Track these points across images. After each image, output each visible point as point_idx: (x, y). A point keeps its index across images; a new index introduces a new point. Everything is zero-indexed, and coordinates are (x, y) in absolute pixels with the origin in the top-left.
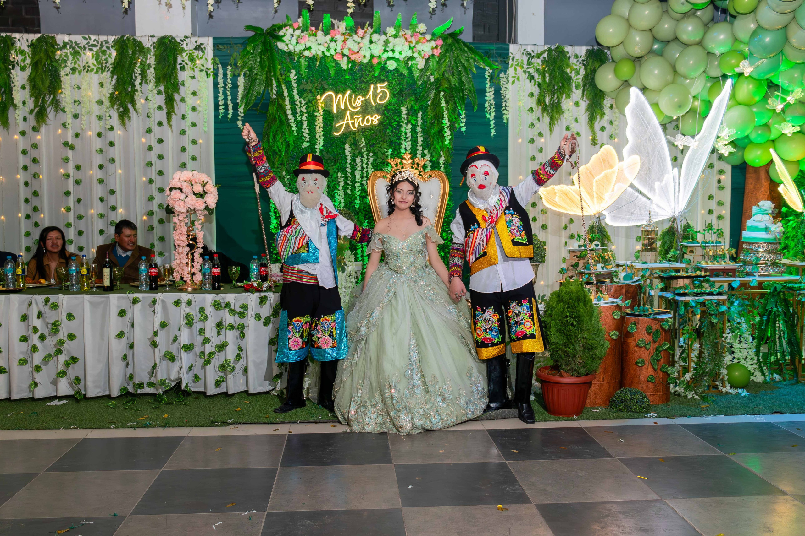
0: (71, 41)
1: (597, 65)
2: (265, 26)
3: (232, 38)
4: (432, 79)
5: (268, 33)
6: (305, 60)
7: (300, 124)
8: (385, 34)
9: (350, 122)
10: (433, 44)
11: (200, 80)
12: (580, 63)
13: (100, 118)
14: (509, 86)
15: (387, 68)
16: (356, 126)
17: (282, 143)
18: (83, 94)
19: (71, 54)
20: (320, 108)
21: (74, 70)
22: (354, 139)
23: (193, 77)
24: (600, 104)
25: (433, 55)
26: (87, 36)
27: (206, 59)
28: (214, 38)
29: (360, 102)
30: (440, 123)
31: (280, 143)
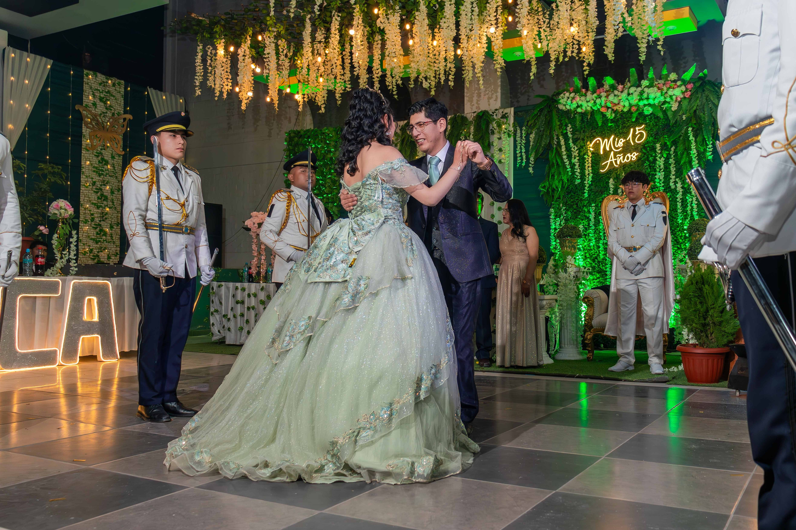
2: (550, 93)
3: (529, 106)
4: (684, 117)
5: (552, 99)
6: (579, 116)
7: (572, 166)
8: (641, 86)
9: (613, 160)
10: (684, 88)
11: (504, 140)
15: (644, 113)
16: (618, 163)
17: (559, 182)
20: (589, 152)
22: (617, 174)
23: (500, 139)
25: (685, 98)
27: (509, 124)
28: (515, 108)
29: (622, 143)
30: (689, 154)
31: (556, 182)
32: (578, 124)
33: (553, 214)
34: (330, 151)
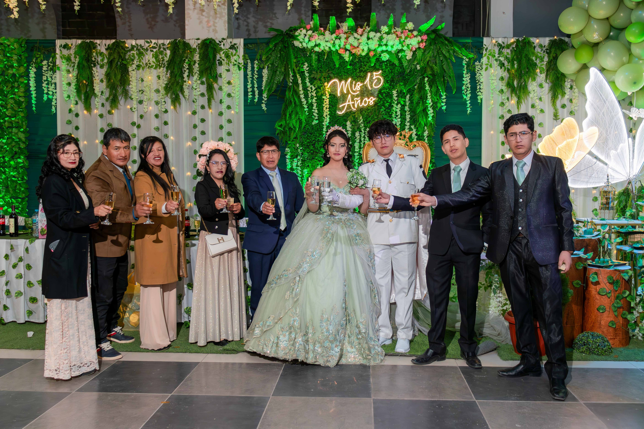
0: (137, 45)
1: (558, 53)
2: (284, 29)
3: (259, 39)
4: (418, 67)
5: (287, 34)
6: (316, 55)
7: (310, 106)
8: (380, 32)
9: (351, 103)
10: (419, 39)
11: (234, 72)
12: (544, 52)
13: (157, 103)
14: (483, 72)
15: (381, 59)
16: (356, 106)
17: (296, 122)
18: (145, 85)
19: (137, 54)
20: (327, 92)
21: (138, 67)
22: (354, 117)
23: (228, 70)
24: (561, 85)
25: (419, 48)
26: (149, 41)
27: (238, 56)
28: (244, 40)
29: (359, 87)
30: (424, 103)
31: (294, 121)
32: (314, 63)
33: (289, 154)
34: (12, 67)
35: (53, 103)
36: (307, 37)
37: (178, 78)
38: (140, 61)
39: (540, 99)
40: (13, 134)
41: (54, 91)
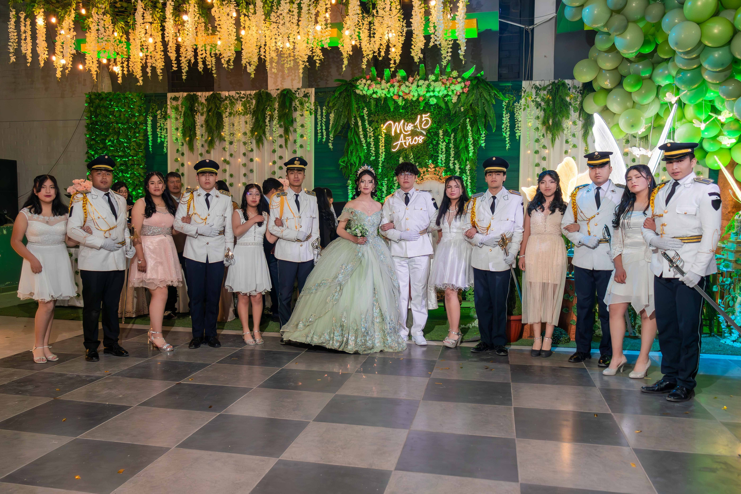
0: (230, 96)
2: (348, 79)
3: (328, 88)
4: (462, 109)
5: (351, 83)
6: (374, 101)
7: (368, 144)
8: (428, 80)
9: (403, 141)
10: (463, 84)
11: (306, 117)
12: (578, 92)
13: (245, 143)
14: (521, 112)
15: (430, 103)
16: (407, 144)
18: (235, 129)
19: (229, 103)
20: (382, 133)
21: (230, 114)
22: (406, 154)
23: (302, 115)
25: (463, 92)
26: (239, 92)
27: (310, 103)
28: (316, 88)
29: (410, 127)
30: (466, 141)
31: (354, 158)
32: (373, 107)
33: (351, 185)
34: (134, 116)
35: (165, 145)
36: (367, 86)
37: (261, 123)
38: (232, 109)
39: (574, 135)
40: (135, 170)
41: (166, 135)
